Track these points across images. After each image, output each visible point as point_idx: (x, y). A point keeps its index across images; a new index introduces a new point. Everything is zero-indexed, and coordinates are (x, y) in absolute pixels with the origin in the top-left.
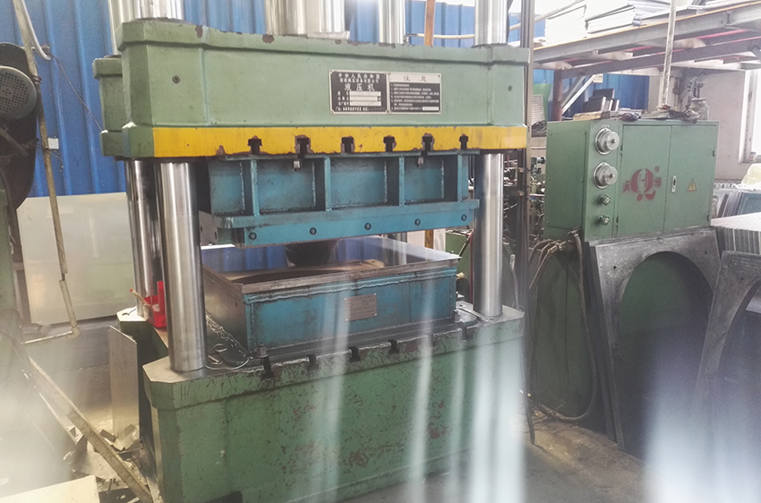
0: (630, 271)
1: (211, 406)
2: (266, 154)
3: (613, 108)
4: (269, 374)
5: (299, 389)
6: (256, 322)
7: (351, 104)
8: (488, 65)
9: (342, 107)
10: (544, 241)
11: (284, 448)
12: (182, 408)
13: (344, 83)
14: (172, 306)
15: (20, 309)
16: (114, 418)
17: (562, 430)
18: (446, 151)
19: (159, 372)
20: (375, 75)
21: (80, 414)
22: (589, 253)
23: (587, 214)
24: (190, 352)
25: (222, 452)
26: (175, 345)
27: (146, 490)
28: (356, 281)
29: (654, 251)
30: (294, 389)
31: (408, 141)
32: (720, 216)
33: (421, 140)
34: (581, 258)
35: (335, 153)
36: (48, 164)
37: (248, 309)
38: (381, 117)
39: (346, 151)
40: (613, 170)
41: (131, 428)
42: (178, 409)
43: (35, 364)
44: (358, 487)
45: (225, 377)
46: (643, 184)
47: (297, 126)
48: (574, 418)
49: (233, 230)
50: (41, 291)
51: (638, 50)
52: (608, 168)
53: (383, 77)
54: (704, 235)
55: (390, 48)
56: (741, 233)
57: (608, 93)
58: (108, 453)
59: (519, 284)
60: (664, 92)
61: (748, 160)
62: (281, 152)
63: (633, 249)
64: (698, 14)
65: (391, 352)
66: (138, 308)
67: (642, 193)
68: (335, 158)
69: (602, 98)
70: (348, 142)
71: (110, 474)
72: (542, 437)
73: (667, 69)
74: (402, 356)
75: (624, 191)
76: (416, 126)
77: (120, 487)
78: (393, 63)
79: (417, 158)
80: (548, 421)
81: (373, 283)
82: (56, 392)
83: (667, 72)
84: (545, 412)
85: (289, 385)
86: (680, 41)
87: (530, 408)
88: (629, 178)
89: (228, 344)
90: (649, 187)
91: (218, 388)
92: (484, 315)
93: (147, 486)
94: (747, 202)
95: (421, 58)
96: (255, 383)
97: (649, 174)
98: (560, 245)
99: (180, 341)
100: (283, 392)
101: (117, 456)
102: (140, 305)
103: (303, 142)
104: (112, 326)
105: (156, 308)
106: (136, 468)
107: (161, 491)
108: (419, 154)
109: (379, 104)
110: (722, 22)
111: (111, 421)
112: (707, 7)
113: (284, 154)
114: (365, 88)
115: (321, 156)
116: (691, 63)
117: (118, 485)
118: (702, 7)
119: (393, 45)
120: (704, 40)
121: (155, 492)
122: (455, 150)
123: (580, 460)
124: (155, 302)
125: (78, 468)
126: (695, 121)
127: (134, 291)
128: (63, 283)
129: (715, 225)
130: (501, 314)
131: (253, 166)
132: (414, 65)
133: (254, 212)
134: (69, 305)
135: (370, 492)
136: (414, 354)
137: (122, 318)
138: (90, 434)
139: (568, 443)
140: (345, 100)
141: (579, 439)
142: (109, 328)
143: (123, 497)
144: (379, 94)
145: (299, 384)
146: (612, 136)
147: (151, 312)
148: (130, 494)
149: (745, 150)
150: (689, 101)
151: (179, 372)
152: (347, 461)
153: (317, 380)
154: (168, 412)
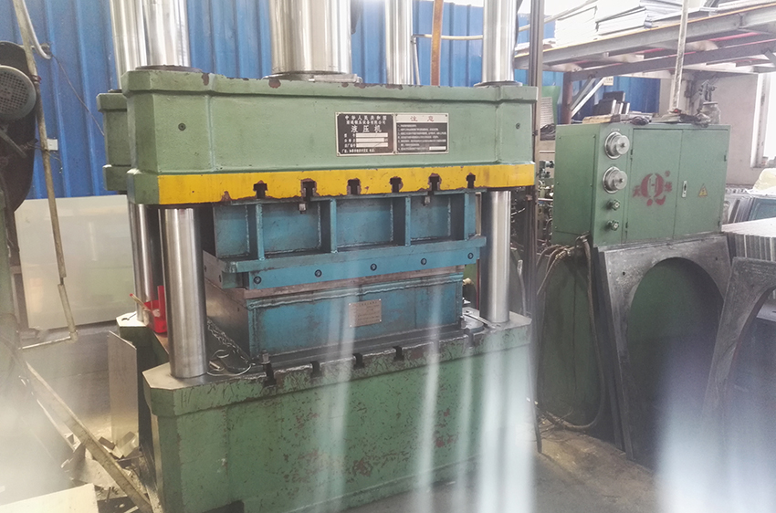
0: (639, 277)
1: (212, 412)
2: (271, 198)
3: (623, 112)
4: (271, 381)
5: (302, 397)
6: (258, 328)
7: (358, 146)
8: (496, 103)
9: (349, 148)
10: (552, 246)
11: (286, 457)
12: (181, 415)
13: (351, 125)
14: (173, 312)
15: (17, 314)
16: (113, 425)
17: (570, 439)
18: (452, 190)
19: (159, 378)
20: (381, 116)
21: (78, 420)
22: (598, 259)
23: (596, 220)
24: (191, 358)
25: (224, 460)
26: (176, 351)
27: (146, 499)
28: (360, 286)
29: (663, 257)
30: (297, 396)
31: (415, 181)
32: (731, 222)
33: (428, 180)
34: (590, 263)
35: (342, 195)
36: (48, 165)
37: (250, 315)
38: (386, 158)
39: (352, 193)
40: (623, 175)
41: (131, 436)
42: (178, 416)
43: (32, 370)
44: (362, 496)
45: (227, 384)
46: (653, 189)
47: (303, 170)
48: (581, 427)
49: (237, 274)
50: (39, 295)
51: (649, 53)
52: (618, 173)
53: (390, 118)
54: (715, 241)
55: (397, 89)
56: (752, 239)
57: (618, 96)
58: (107, 461)
59: (526, 290)
60: (675, 95)
61: (760, 165)
62: (286, 196)
63: (642, 255)
64: (710, 16)
65: (395, 359)
66: (138, 313)
67: (652, 198)
68: (340, 200)
69: (611, 102)
70: (354, 184)
71: (108, 482)
72: (550, 446)
73: (678, 72)
74: (407, 363)
75: (634, 195)
76: (423, 166)
77: (118, 496)
78: (400, 104)
79: (424, 197)
80: (556, 429)
81: (378, 289)
82: (54, 398)
83: (678, 75)
84: (552, 420)
85: (292, 393)
86: (691, 43)
87: (537, 416)
88: (638, 181)
89: (229, 350)
90: (659, 192)
91: (220, 395)
92: (490, 321)
93: (147, 495)
94: (759, 208)
95: (429, 98)
96: (257, 390)
97: (659, 178)
98: (567, 251)
99: (181, 347)
100: (286, 399)
101: (116, 464)
102: (140, 310)
103: (309, 185)
104: (111, 331)
105: (156, 313)
106: (135, 476)
107: (160, 499)
108: (426, 194)
109: (386, 145)
110: (735, 25)
111: (110, 429)
112: (719, 9)
113: (290, 198)
114: (372, 130)
115: (327, 199)
116: (703, 66)
117: (116, 493)
118: (714, 9)
119: (400, 87)
120: (716, 43)
121: (154, 501)
122: (462, 189)
123: (588, 469)
124: (155, 307)
125: (77, 475)
126: (706, 125)
127: (134, 296)
128: (61, 287)
129: (726, 231)
130: (508, 321)
131: (259, 210)
132: (421, 105)
133: (259, 256)
134: (68, 310)
135: (374, 501)
136: (419, 361)
137: (121, 323)
138: (88, 442)
139: (575, 452)
140: (352, 142)
141: (586, 447)
142: (108, 333)
143: (122, 506)
144: (386, 135)
145: (302, 391)
146: (622, 140)
147: (151, 317)
148: (129, 503)
149: (757, 155)
150: (701, 105)
151: (180, 378)
152: (351, 470)
153: (320, 387)
154: (168, 419)
